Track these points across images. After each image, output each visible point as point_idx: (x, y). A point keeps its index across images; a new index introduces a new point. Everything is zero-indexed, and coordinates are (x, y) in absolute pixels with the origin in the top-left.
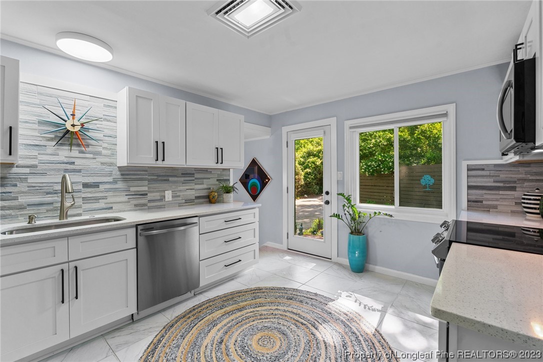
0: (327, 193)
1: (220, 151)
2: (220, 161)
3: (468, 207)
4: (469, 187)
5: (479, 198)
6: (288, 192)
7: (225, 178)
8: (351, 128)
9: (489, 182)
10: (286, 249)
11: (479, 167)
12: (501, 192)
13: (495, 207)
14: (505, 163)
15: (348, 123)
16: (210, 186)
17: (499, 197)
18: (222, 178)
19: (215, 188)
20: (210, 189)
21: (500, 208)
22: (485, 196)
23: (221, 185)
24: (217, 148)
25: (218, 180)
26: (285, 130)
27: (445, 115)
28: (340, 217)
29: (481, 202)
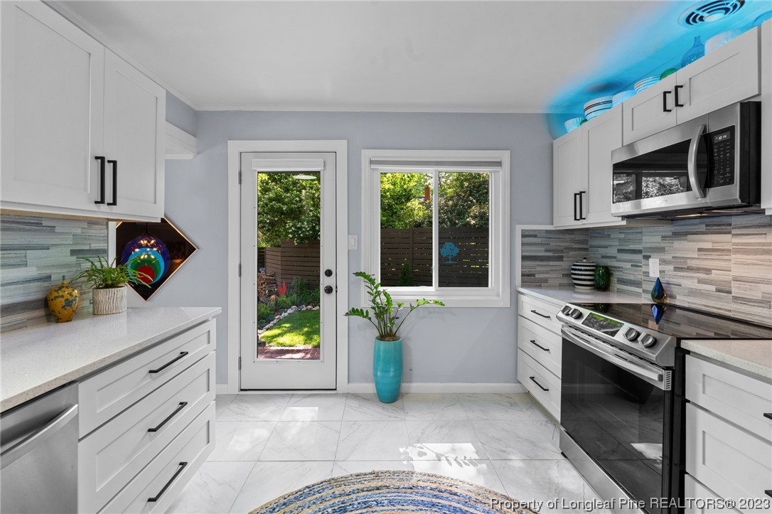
0: (329, 273)
1: (109, 168)
2: (109, 198)
3: (522, 282)
4: (524, 258)
5: (533, 270)
6: (240, 275)
7: (95, 246)
8: (372, 162)
9: (541, 251)
10: (236, 391)
11: (533, 233)
12: (551, 263)
13: (546, 281)
14: (554, 229)
15: (367, 154)
16: (48, 272)
17: (549, 269)
18: (87, 248)
19: (69, 274)
20: (48, 278)
21: (550, 282)
22: (538, 269)
23: (88, 265)
24: (102, 159)
25: (73, 252)
26: (234, 147)
27: (499, 164)
28: (365, 315)
29: (534, 275)
